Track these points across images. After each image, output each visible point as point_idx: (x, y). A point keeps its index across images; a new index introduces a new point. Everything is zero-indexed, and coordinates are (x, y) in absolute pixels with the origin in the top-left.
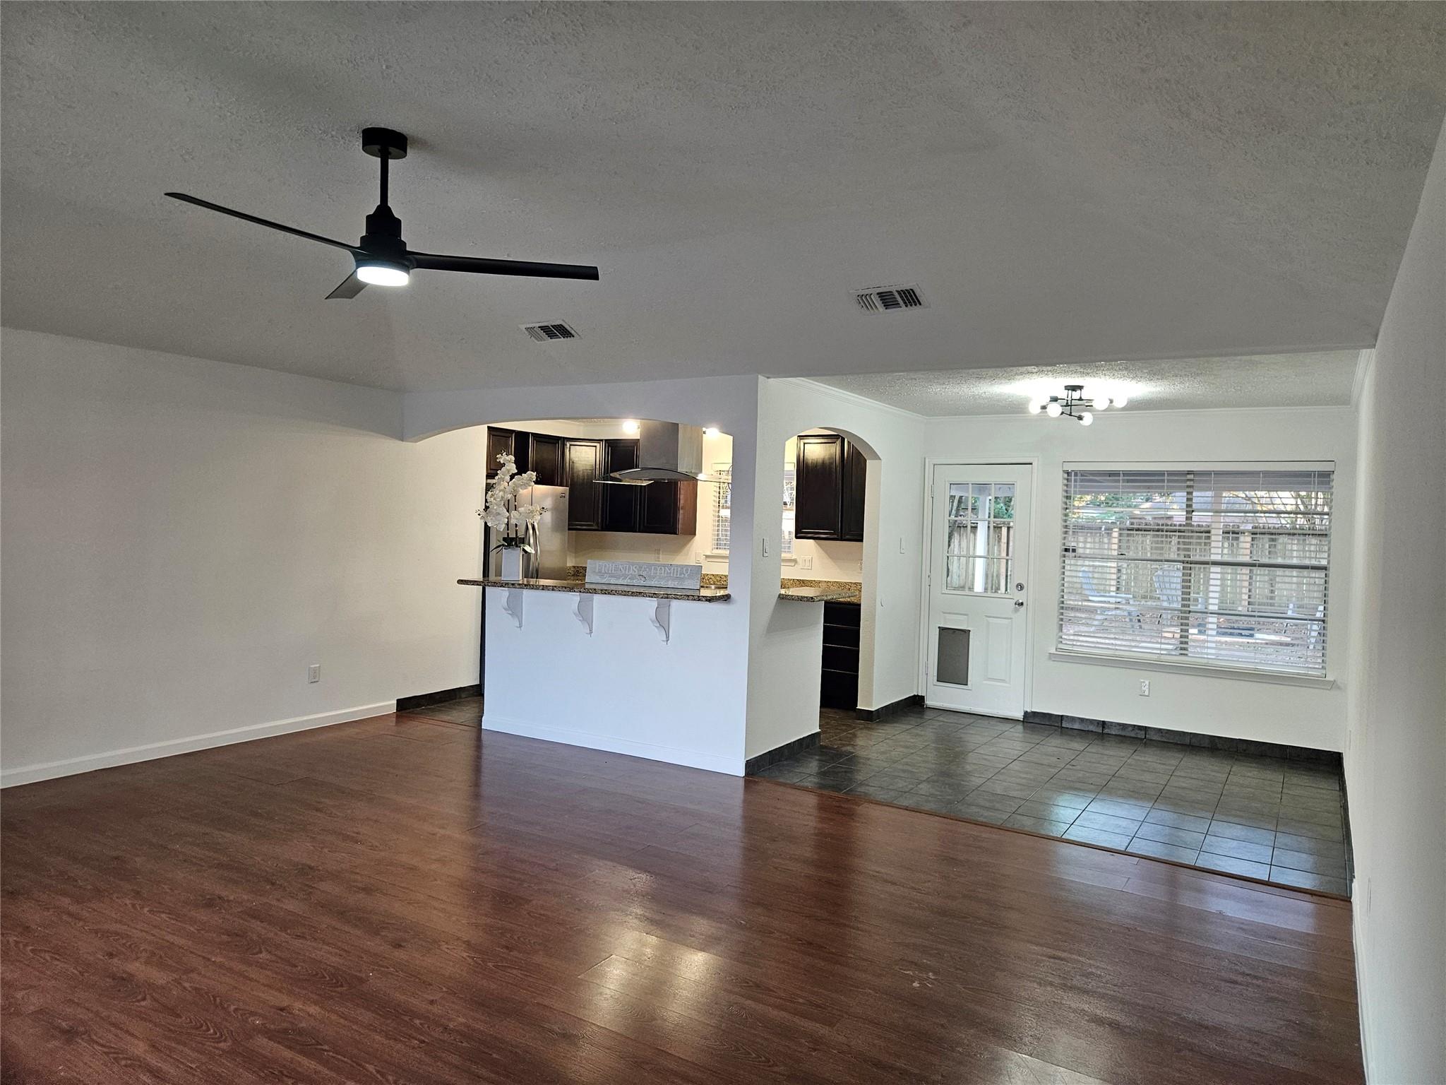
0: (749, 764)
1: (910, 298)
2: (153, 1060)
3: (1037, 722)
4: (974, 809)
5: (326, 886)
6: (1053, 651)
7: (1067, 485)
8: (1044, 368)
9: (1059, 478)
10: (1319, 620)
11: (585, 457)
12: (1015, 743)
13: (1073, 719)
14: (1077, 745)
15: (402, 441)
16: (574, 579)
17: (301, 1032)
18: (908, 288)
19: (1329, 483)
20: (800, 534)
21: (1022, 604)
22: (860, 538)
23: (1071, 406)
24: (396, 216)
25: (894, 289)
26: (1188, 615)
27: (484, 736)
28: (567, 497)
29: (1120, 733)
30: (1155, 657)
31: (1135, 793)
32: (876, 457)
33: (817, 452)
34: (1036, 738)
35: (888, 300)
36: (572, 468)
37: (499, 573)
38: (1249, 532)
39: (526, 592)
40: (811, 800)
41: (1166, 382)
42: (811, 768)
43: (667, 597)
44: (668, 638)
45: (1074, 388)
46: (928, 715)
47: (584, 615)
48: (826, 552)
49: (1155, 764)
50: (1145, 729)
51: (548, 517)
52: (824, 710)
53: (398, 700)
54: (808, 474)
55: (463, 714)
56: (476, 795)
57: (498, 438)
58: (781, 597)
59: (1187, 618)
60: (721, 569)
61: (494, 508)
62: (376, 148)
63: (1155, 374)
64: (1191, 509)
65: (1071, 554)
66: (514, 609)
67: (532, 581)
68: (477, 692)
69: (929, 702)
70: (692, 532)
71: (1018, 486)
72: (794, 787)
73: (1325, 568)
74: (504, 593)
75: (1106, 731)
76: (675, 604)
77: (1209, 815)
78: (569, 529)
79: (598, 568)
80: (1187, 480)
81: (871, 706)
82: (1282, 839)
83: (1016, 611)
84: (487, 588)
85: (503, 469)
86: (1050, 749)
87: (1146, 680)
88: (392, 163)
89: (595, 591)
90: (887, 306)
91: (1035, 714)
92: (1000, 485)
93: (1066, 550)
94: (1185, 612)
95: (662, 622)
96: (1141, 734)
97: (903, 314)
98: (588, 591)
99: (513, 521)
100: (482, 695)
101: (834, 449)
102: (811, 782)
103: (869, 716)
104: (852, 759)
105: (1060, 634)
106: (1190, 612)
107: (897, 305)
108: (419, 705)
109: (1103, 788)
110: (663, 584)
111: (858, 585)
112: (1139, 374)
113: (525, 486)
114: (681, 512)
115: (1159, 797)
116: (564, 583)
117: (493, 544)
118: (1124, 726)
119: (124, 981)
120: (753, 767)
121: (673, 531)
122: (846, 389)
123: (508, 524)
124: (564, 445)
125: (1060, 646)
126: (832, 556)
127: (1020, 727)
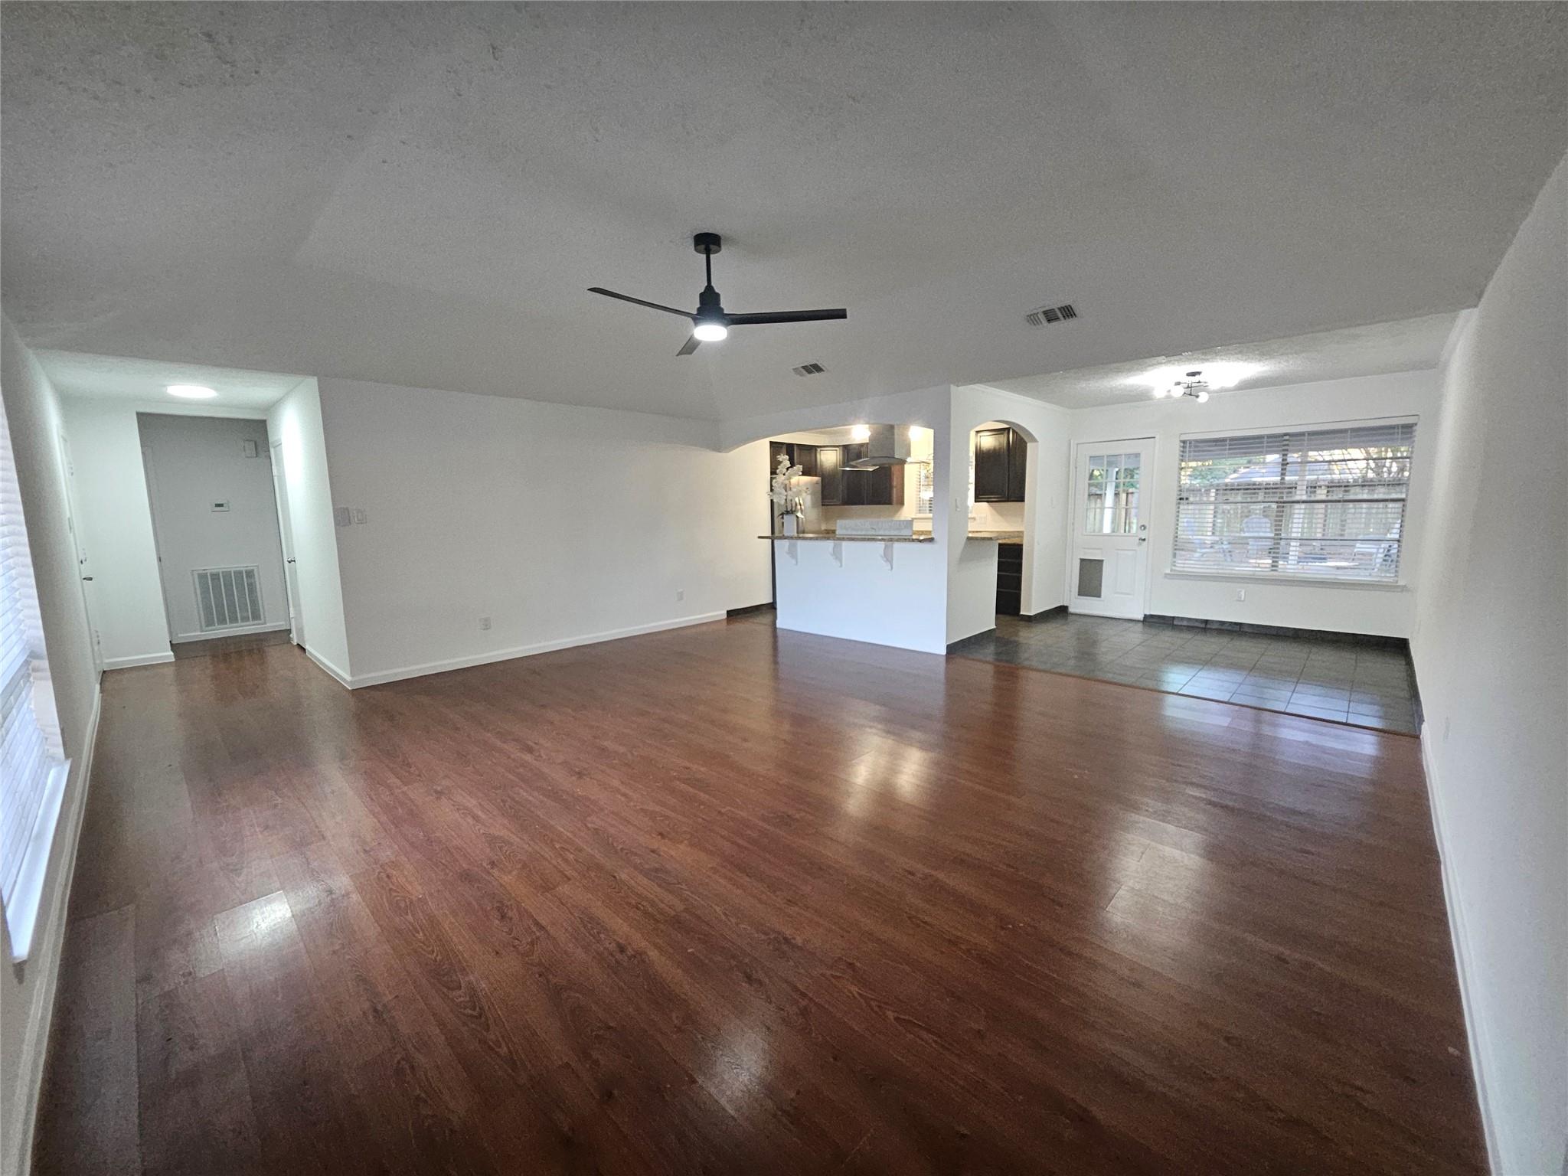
0: (949, 648)
1: (1068, 312)
2: (623, 789)
3: (1153, 622)
4: (1111, 675)
5: (701, 708)
6: (1168, 571)
7: (1183, 452)
8: (1172, 358)
9: (1177, 447)
11: (829, 458)
12: (1136, 635)
13: (1182, 619)
14: (1187, 636)
15: (720, 452)
16: (829, 534)
17: (698, 780)
18: (1067, 305)
19: (1411, 433)
20: (977, 499)
21: (1144, 540)
22: (1022, 499)
23: (1191, 387)
24: (717, 291)
25: (1055, 307)
26: (1279, 541)
27: (779, 633)
28: (820, 484)
29: (1220, 627)
30: (1251, 573)
31: (1232, 665)
32: (1034, 440)
33: (988, 442)
34: (1153, 631)
35: (1050, 316)
36: (821, 466)
37: (781, 531)
38: (1325, 486)
39: (800, 543)
40: (990, 668)
41: (1273, 361)
42: (989, 651)
43: (891, 540)
44: (892, 568)
45: (1193, 374)
46: (1071, 618)
47: (837, 555)
48: (997, 512)
49: (1249, 649)
50: (1240, 624)
51: (808, 498)
52: (999, 616)
53: (728, 611)
54: (984, 459)
55: (765, 619)
56: (776, 662)
57: (775, 447)
58: (969, 539)
59: (1279, 544)
60: (927, 526)
61: (776, 489)
62: (702, 247)
63: (1264, 354)
64: (1285, 462)
65: (1185, 501)
66: (792, 553)
67: (801, 535)
68: (772, 607)
69: (1071, 610)
70: (901, 503)
71: (1142, 458)
72: (980, 661)
73: (1403, 500)
74: (786, 543)
75: (1208, 626)
76: (896, 545)
77: (1295, 680)
78: (823, 505)
79: (842, 526)
80: (1283, 442)
81: (1030, 611)
82: (1355, 696)
83: (1140, 544)
84: (776, 541)
85: (782, 465)
86: (1166, 639)
87: (1242, 591)
88: (712, 256)
89: (843, 539)
90: (1049, 321)
91: (1152, 616)
92: (1128, 456)
93: (1181, 499)
94: (1278, 539)
95: (888, 557)
96: (1237, 628)
97: (1063, 325)
98: (839, 539)
99: (789, 498)
100: (775, 609)
101: (1003, 439)
102: (990, 658)
103: (1029, 619)
104: (1017, 644)
105: (1174, 560)
107: (1057, 319)
108: (738, 614)
109: (1207, 662)
110: (887, 533)
111: (1020, 534)
112: (1251, 356)
113: (795, 474)
114: (895, 490)
115: (1252, 669)
116: (821, 535)
117: (776, 514)
118: (1222, 623)
119: (604, 749)
120: (952, 649)
121: (890, 503)
122: (1014, 392)
123: (786, 500)
124: (816, 450)
125: (1174, 568)
126: (1000, 513)
127: (1140, 625)
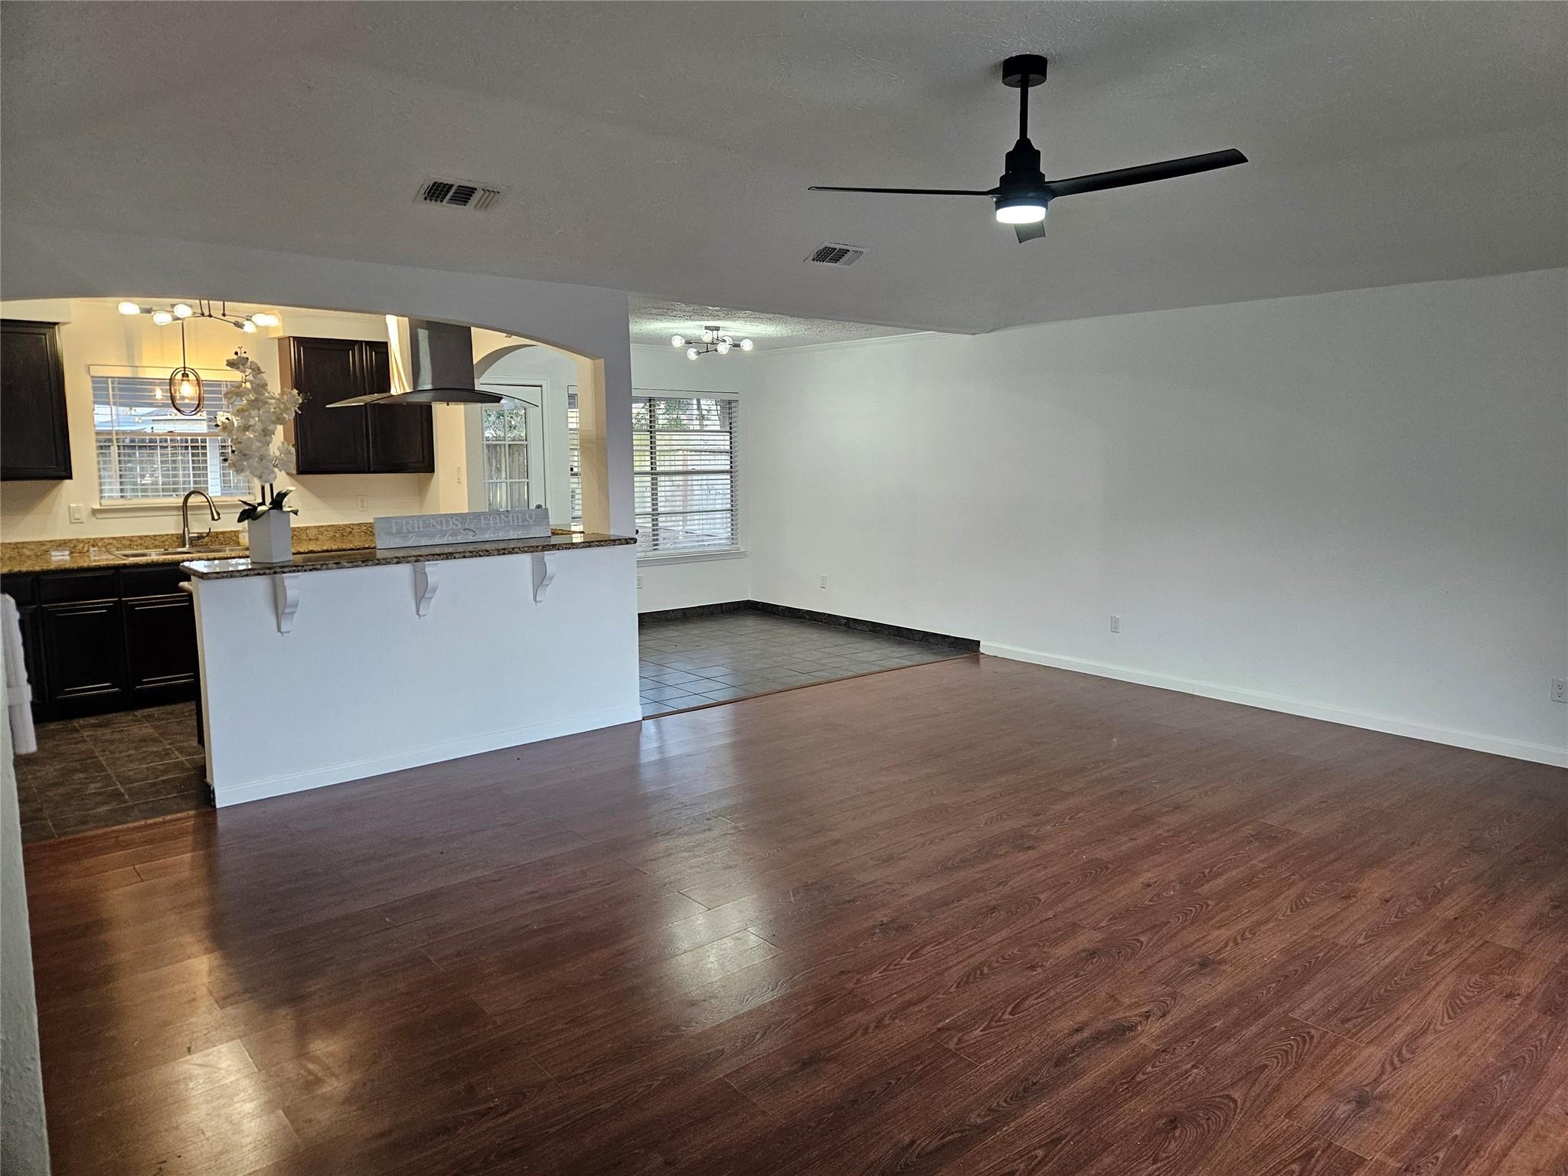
10: (728, 510)
24: (1035, 146)
45: (712, 328)
62: (1018, 77)
73: (729, 471)
88: (1031, 90)
106: (659, 514)
